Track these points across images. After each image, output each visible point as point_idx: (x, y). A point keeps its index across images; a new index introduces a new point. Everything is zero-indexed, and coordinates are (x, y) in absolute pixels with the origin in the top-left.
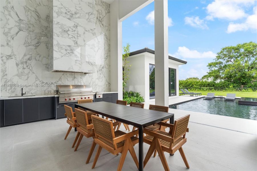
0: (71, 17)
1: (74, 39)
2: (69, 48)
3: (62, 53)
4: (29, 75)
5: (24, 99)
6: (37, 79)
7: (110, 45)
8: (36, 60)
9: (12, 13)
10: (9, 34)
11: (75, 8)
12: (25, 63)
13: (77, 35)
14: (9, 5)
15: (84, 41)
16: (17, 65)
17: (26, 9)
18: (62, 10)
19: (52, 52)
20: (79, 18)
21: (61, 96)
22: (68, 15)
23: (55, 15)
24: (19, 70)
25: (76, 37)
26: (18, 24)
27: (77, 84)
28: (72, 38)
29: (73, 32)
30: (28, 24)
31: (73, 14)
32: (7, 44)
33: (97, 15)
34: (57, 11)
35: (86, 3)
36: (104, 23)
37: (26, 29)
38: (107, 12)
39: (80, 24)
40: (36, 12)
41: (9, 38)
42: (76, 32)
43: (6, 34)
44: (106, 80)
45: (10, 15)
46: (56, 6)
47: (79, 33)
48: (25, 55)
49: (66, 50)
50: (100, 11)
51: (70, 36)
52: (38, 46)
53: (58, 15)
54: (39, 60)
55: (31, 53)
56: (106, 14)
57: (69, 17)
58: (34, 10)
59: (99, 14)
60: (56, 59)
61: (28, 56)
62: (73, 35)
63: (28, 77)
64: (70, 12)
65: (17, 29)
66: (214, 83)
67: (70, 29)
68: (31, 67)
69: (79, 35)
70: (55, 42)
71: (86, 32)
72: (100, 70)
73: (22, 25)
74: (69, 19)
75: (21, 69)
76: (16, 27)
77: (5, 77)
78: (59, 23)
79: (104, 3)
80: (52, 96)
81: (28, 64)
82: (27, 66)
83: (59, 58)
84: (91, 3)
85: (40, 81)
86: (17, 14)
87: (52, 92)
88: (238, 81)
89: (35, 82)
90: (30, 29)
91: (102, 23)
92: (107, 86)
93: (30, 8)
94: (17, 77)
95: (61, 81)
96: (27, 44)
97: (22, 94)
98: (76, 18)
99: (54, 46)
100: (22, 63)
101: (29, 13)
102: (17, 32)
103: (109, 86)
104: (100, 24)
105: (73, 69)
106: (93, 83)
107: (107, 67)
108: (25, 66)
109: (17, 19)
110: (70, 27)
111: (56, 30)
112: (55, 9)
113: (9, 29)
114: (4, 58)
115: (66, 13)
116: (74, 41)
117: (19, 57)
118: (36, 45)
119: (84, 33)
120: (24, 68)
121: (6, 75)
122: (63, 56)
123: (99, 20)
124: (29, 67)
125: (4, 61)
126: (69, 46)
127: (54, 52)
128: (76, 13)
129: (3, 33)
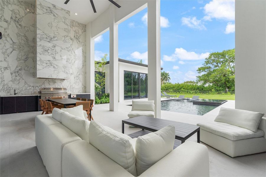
0: (51, 40)
1: (53, 56)
2: (48, 62)
3: (43, 66)
4: (20, 81)
5: (16, 97)
6: (26, 84)
7: (86, 57)
8: (25, 70)
9: (8, 39)
10: (6, 53)
11: (54, 34)
12: (17, 72)
13: (55, 52)
14: (6, 34)
15: (61, 56)
16: (12, 74)
17: (18, 35)
18: (43, 36)
19: (36, 65)
20: (57, 40)
21: (42, 95)
22: (48, 39)
23: (38, 40)
24: (13, 77)
25: (54, 54)
26: (12, 46)
27: (57, 87)
28: (51, 55)
29: (52, 51)
30: (19, 45)
31: (52, 38)
32: (5, 60)
33: (75, 34)
34: (40, 37)
35: (62, 29)
36: (81, 40)
37: (18, 49)
38: (83, 31)
39: (57, 44)
40: (25, 36)
41: (6, 56)
42: (54, 51)
43: (4, 53)
44: (82, 84)
45: (6, 40)
46: (39, 34)
47: (56, 51)
48: (17, 67)
49: (46, 64)
50: (77, 31)
51: (50, 54)
52: (27, 60)
53: (41, 40)
54: (27, 70)
55: (21, 66)
56: (82, 33)
57: (48, 40)
58: (24, 35)
59: (76, 33)
60: (39, 70)
61: (19, 68)
62: (52, 53)
63: (19, 82)
64: (50, 37)
65: (11, 50)
66: (203, 87)
67: (50, 49)
68: (21, 75)
69: (56, 53)
70: (38, 59)
71: (62, 50)
72: (76, 77)
73: (15, 46)
74: (49, 42)
75: (14, 76)
76: (11, 48)
77: (3, 82)
78: (41, 45)
79: (80, 25)
80: (36, 95)
81: (19, 73)
82: (19, 75)
83: (41, 69)
84: (66, 29)
85: (28, 85)
86: (11, 39)
87: (37, 92)
88: (224, 85)
89: (24, 86)
90: (20, 49)
91: (79, 40)
92: (83, 89)
93: (21, 34)
94: (11, 83)
95: (44, 85)
96: (18, 59)
97: (15, 94)
98: (54, 41)
99: (37, 62)
100: (15, 72)
101: (20, 37)
102: (11, 51)
103: (85, 89)
104: (76, 41)
105: (51, 76)
106: (71, 86)
107: (83, 74)
108: (17, 75)
109: (11, 42)
110: (50, 47)
111: (39, 50)
112: (38, 36)
113: (6, 50)
114: (2, 69)
115: (46, 38)
116: (53, 57)
117: (13, 68)
118: (25, 59)
119: (61, 51)
120: (16, 76)
121: (4, 80)
122: (44, 68)
123: (76, 38)
124: (20, 75)
125: (2, 71)
126: (49, 61)
127: (37, 65)
128: (54, 37)
129: (2, 53)
